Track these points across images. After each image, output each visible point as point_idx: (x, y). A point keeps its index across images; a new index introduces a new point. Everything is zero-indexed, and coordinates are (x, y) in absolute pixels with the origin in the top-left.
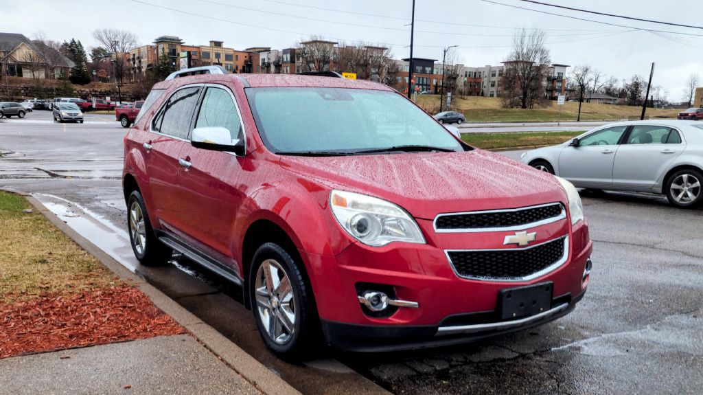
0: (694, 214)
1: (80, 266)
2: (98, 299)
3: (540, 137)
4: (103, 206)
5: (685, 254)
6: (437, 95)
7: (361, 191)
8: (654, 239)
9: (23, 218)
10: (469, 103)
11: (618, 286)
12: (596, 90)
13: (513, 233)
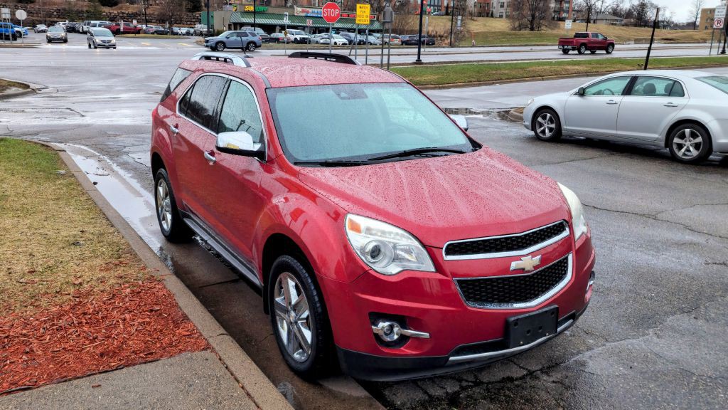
0: (695, 171)
1: (110, 249)
2: (127, 299)
3: (547, 67)
4: (131, 161)
5: (688, 228)
6: (448, 17)
7: (374, 215)
8: (655, 205)
9: (58, 182)
10: (478, 26)
11: (621, 273)
12: (603, 10)
13: (518, 258)
